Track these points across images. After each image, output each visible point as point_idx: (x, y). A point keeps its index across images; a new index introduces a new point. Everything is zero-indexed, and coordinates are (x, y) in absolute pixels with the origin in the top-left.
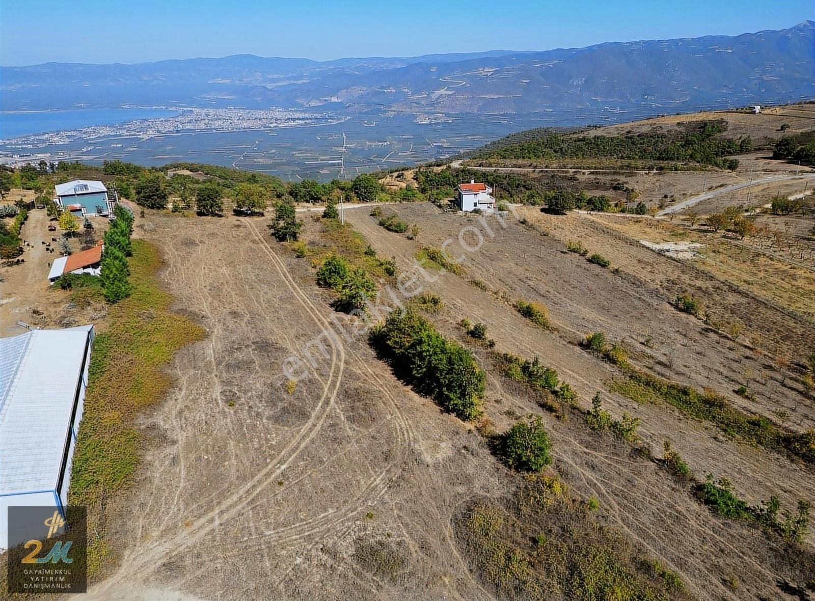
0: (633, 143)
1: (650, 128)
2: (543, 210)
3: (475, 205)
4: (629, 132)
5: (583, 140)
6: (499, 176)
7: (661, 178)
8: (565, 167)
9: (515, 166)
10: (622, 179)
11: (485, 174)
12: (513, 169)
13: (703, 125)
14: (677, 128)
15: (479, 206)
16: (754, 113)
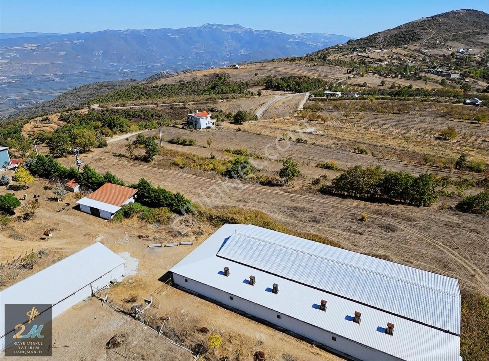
0: (186, 87)
1: (191, 79)
3: (206, 124)
4: (180, 81)
5: (156, 87)
6: (137, 111)
7: (230, 103)
8: (175, 102)
9: (143, 104)
10: (212, 106)
11: (125, 111)
12: (143, 106)
13: (217, 76)
14: (204, 77)
15: (208, 125)
16: (237, 68)
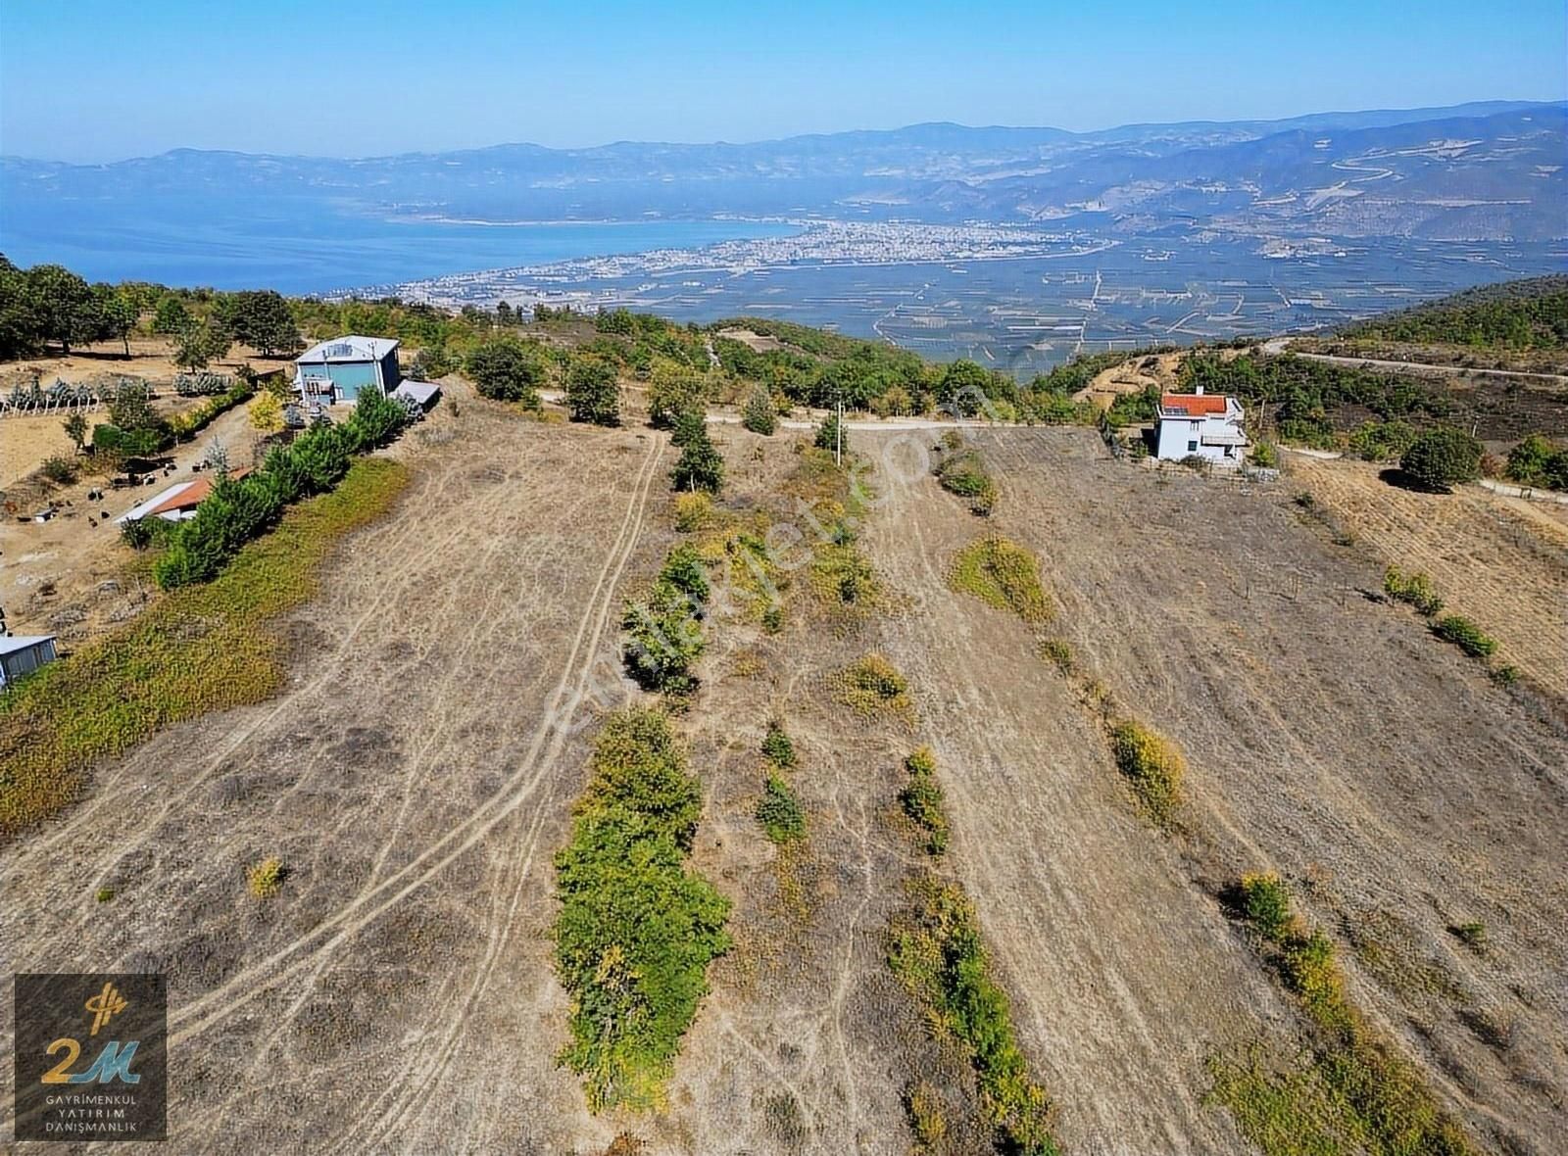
2: (1388, 477)
3: (1192, 445)
6: (1369, 380)
9: (1419, 358)
11: (1335, 372)
12: (1410, 365)
15: (1200, 451)
